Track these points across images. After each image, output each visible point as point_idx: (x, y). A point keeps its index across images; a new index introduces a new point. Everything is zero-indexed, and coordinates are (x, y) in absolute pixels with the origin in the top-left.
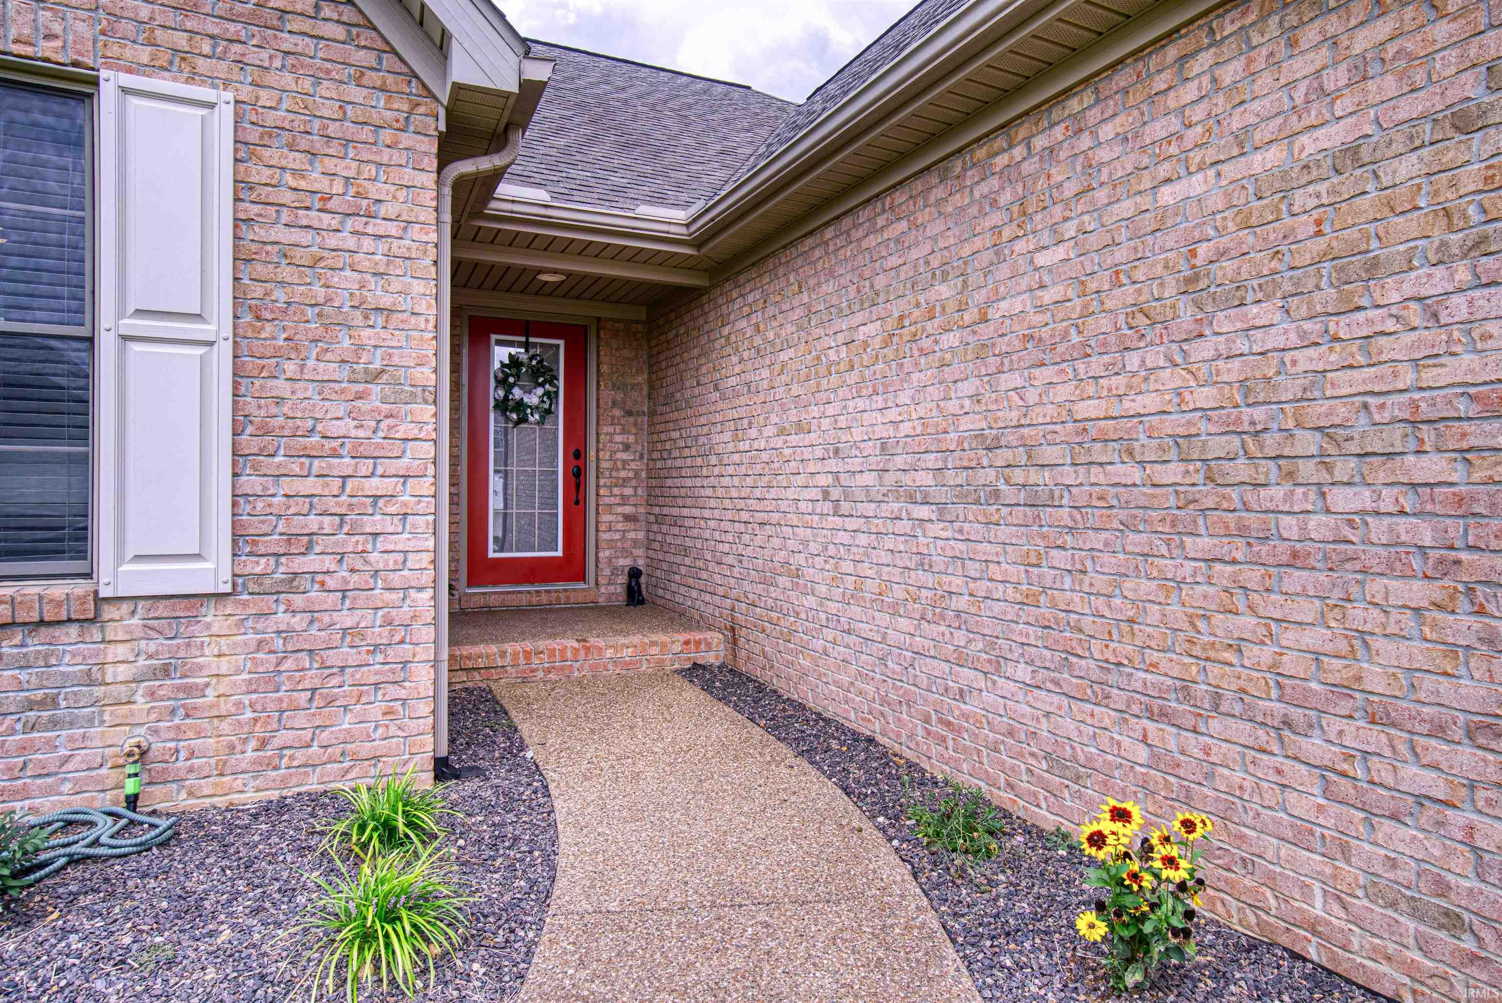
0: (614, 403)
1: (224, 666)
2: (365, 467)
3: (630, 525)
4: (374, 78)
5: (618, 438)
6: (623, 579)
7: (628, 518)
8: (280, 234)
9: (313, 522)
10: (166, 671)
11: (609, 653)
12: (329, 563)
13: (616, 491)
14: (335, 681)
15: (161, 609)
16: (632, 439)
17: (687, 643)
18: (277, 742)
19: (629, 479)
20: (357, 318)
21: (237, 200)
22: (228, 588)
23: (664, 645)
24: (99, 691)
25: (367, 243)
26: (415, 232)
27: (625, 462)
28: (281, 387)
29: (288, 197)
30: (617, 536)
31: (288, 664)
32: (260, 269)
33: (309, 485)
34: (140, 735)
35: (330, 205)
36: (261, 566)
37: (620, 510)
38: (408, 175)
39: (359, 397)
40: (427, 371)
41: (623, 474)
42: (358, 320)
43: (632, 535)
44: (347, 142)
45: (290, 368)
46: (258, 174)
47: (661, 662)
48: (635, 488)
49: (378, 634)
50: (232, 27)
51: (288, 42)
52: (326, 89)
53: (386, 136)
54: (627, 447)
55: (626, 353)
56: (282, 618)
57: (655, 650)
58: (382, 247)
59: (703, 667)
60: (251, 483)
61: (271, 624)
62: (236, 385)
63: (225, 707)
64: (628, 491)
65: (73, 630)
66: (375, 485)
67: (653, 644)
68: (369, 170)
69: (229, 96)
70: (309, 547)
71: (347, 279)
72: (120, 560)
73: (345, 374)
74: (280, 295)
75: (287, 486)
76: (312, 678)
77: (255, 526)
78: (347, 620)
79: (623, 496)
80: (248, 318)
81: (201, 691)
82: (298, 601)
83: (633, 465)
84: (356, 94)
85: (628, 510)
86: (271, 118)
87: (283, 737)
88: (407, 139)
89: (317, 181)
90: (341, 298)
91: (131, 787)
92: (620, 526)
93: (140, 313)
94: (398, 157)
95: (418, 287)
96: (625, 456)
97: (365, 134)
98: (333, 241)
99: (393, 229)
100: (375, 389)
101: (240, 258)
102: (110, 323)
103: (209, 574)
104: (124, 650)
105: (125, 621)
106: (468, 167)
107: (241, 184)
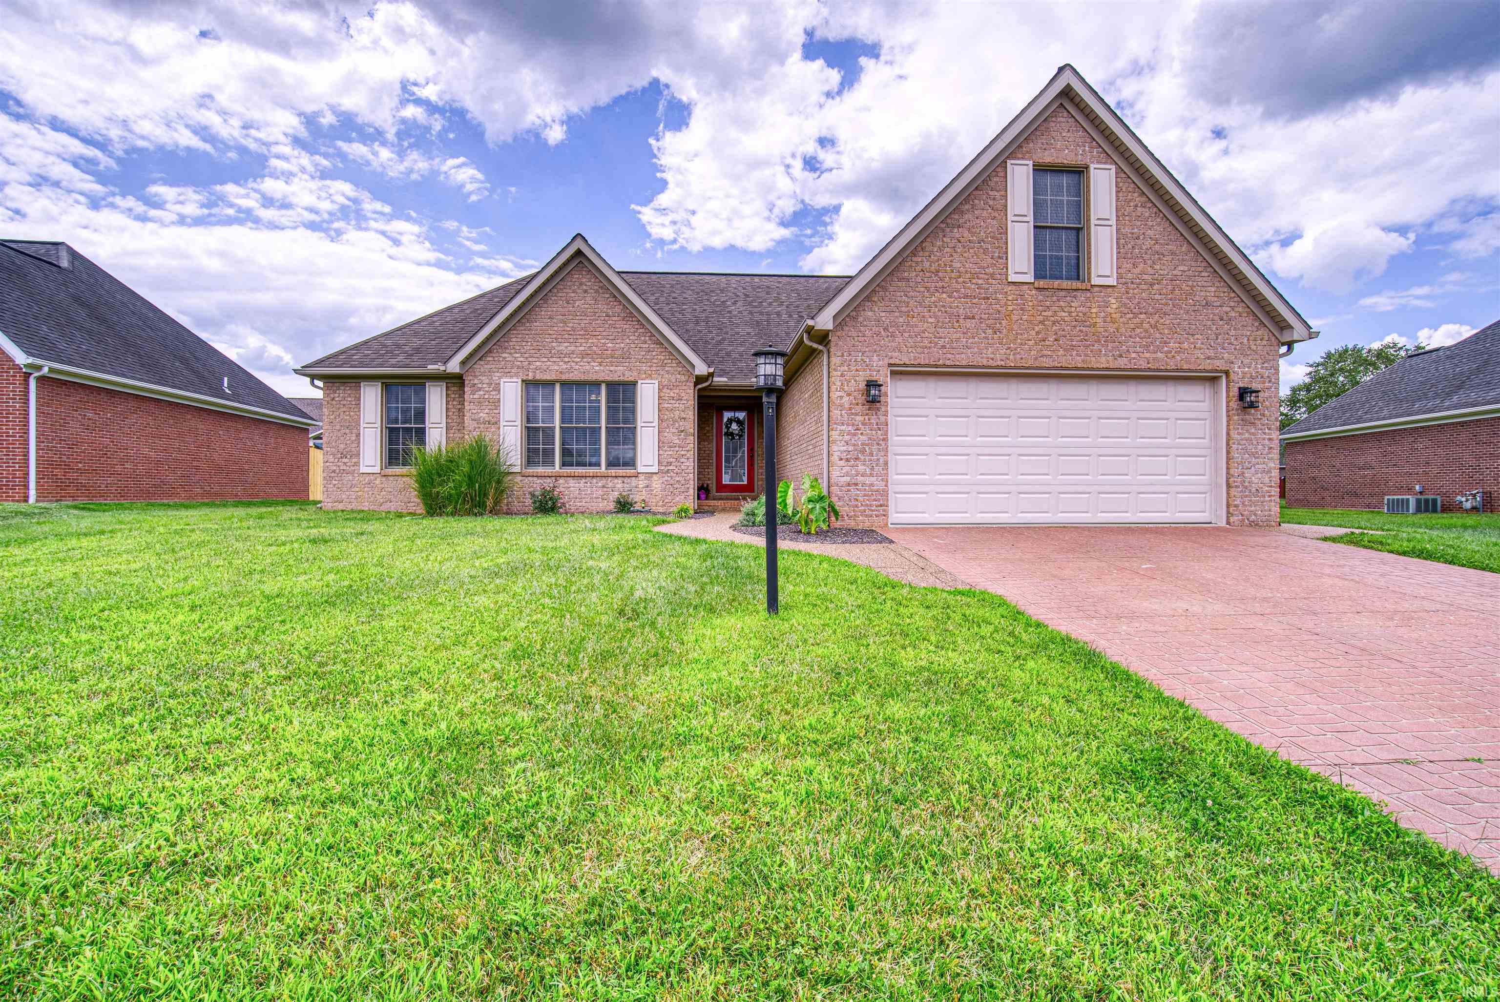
1: (657, 486)
2: (680, 449)
4: (683, 374)
8: (666, 405)
9: (672, 460)
10: (648, 486)
12: (674, 467)
14: (675, 491)
15: (647, 475)
18: (665, 501)
20: (679, 420)
21: (659, 400)
22: (657, 472)
24: (638, 489)
25: (680, 405)
26: (690, 402)
28: (667, 434)
29: (667, 398)
31: (667, 487)
32: (663, 413)
33: (672, 453)
34: (644, 498)
35: (674, 399)
36: (663, 468)
38: (688, 391)
39: (680, 435)
40: (692, 430)
44: (678, 387)
45: (669, 430)
46: (662, 394)
50: (658, 368)
51: (667, 369)
52: (675, 377)
53: (684, 384)
58: (684, 406)
60: (662, 452)
61: (665, 479)
62: (659, 434)
63: (657, 494)
65: (634, 478)
66: (683, 453)
68: (682, 391)
69: (657, 381)
70: (672, 464)
71: (677, 413)
72: (640, 466)
73: (677, 431)
74: (666, 417)
75: (668, 453)
76: (671, 490)
77: (662, 460)
78: (677, 479)
80: (661, 422)
81: (653, 490)
82: (669, 474)
84: (680, 377)
86: (664, 384)
88: (688, 384)
89: (672, 395)
90: (677, 417)
91: (643, 505)
93: (644, 422)
94: (685, 388)
95: (690, 413)
97: (681, 384)
98: (674, 406)
99: (685, 402)
100: (682, 434)
102: (639, 424)
103: (655, 469)
104: (642, 483)
105: (642, 477)
106: (700, 386)
107: (660, 397)
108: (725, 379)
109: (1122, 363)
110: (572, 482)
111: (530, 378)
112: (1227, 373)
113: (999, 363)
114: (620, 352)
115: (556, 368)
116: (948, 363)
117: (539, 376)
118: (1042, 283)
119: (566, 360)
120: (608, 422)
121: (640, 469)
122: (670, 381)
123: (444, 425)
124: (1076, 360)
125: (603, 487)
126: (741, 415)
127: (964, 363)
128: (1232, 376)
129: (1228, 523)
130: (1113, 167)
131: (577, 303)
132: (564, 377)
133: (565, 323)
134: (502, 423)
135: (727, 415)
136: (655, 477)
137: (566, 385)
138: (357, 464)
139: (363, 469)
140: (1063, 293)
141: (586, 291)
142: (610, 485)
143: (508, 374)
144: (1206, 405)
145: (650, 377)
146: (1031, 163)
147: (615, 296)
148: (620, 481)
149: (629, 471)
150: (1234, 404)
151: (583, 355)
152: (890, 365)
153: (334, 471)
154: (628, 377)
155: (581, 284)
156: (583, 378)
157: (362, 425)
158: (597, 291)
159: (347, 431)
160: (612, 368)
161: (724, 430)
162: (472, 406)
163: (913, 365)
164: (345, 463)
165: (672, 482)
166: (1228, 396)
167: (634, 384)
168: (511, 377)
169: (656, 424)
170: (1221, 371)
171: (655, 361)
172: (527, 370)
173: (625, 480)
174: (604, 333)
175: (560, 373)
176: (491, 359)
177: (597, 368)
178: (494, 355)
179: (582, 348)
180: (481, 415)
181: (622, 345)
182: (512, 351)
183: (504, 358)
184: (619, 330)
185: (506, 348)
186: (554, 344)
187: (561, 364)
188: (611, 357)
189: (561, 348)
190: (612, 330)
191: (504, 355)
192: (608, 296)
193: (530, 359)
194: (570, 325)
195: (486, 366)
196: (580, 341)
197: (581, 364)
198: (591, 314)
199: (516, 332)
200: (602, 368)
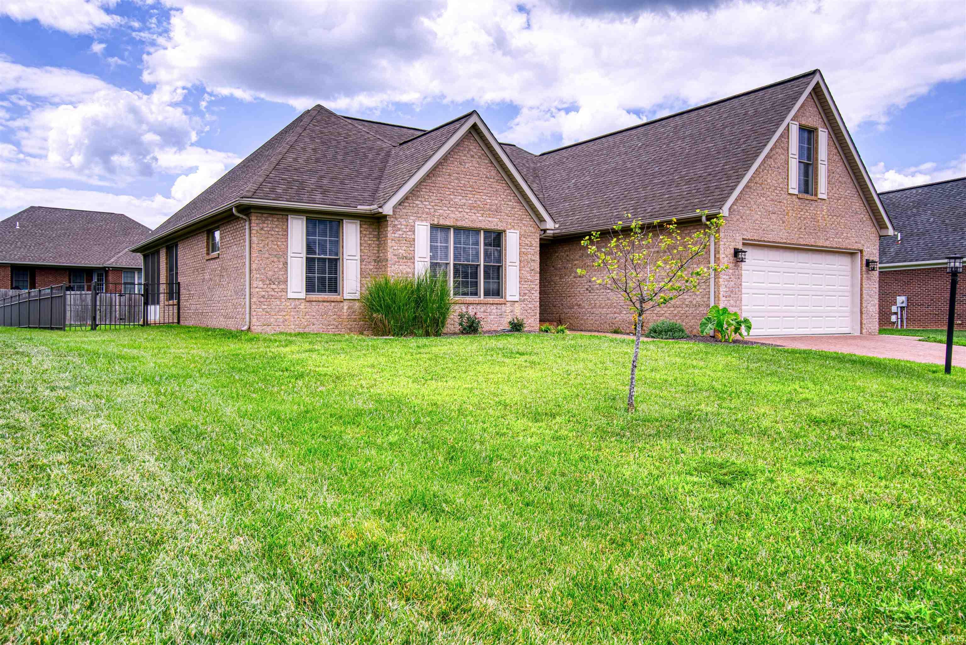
1: (517, 311)
2: (531, 283)
4: (532, 226)
8: (523, 250)
9: (527, 291)
12: (528, 297)
14: (529, 315)
15: (512, 303)
21: (519, 246)
22: (518, 300)
24: (506, 314)
26: (537, 248)
28: (523, 272)
29: (524, 244)
31: (524, 312)
32: (521, 255)
33: (527, 286)
35: (528, 245)
36: (521, 297)
38: (536, 240)
39: (531, 273)
40: (538, 269)
42: (531, 262)
44: (530, 236)
45: (525, 269)
46: (522, 241)
50: (518, 221)
51: (523, 222)
52: (527, 228)
53: (534, 234)
56: (523, 305)
58: (533, 251)
60: (521, 286)
62: (519, 272)
65: (504, 305)
66: (533, 286)
68: (532, 240)
69: (518, 231)
70: (526, 295)
71: (529, 256)
72: (506, 296)
73: (530, 270)
74: (523, 259)
75: (524, 286)
76: (526, 314)
77: (521, 292)
81: (515, 315)
82: (525, 303)
84: (530, 228)
86: (522, 233)
88: (536, 235)
89: (527, 242)
90: (529, 259)
93: (511, 262)
94: (535, 237)
95: (537, 256)
97: (531, 234)
98: (528, 251)
99: (534, 248)
100: (533, 272)
101: (519, 254)
102: (506, 263)
103: (517, 298)
104: (508, 308)
105: (508, 304)
107: (520, 244)
109: (827, 244)
111: (436, 223)
112: (861, 251)
113: (785, 241)
114: (495, 207)
115: (453, 216)
116: (766, 239)
117: (442, 222)
118: (800, 196)
119: (460, 210)
120: (485, 261)
121: (507, 298)
122: (525, 231)
123: (358, 257)
124: (811, 241)
127: (771, 240)
128: (864, 253)
129: (861, 333)
130: (826, 131)
131: (467, 165)
132: (459, 224)
133: (458, 179)
134: (416, 259)
136: (516, 304)
137: (458, 230)
138: (285, 291)
139: (291, 295)
140: (807, 202)
141: (472, 156)
142: (489, 310)
143: (421, 218)
144: (849, 268)
145: (514, 227)
146: (797, 123)
147: (492, 163)
148: (494, 307)
149: (500, 300)
150: (864, 268)
151: (472, 207)
152: (743, 239)
153: (263, 297)
154: (500, 227)
155: (470, 150)
157: (290, 254)
158: (480, 157)
159: (276, 259)
160: (490, 219)
162: (393, 243)
163: (752, 240)
164: (273, 289)
165: (527, 308)
166: (861, 264)
167: (504, 232)
168: (422, 221)
169: (518, 264)
170: (858, 250)
171: (517, 216)
172: (434, 216)
173: (499, 306)
174: (485, 191)
175: (457, 220)
176: (407, 204)
177: (480, 218)
178: (410, 201)
179: (470, 202)
180: (400, 251)
181: (496, 202)
182: (423, 200)
183: (417, 205)
184: (495, 190)
185: (418, 197)
186: (452, 197)
187: (456, 213)
188: (489, 210)
189: (456, 200)
190: (490, 189)
191: (417, 202)
192: (487, 162)
193: (436, 207)
194: (463, 182)
195: (404, 211)
196: (469, 195)
197: (470, 214)
198: (476, 175)
199: (425, 184)
200: (483, 218)
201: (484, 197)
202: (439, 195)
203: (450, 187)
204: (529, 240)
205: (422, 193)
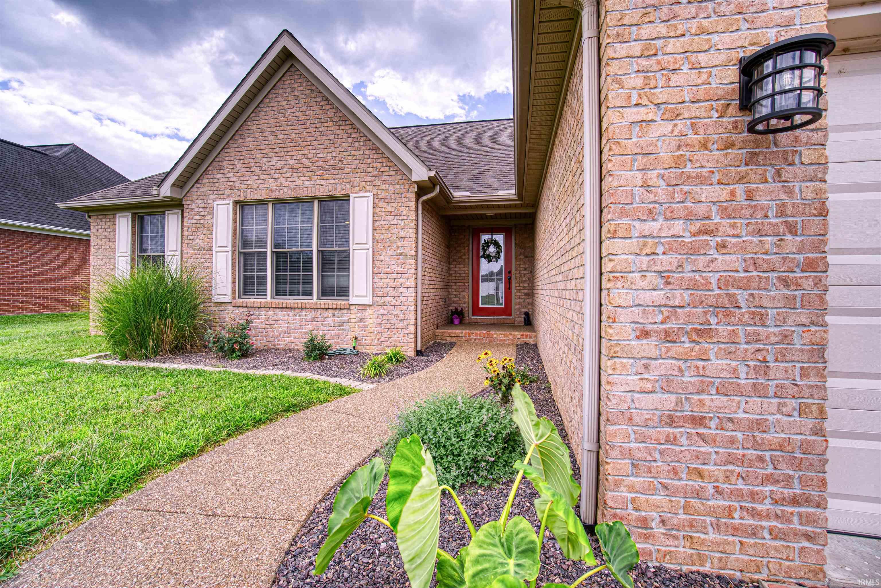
0: (521, 254)
1: (371, 321)
2: (399, 276)
3: (527, 297)
4: (401, 182)
5: (522, 266)
6: (523, 316)
7: (526, 294)
8: (382, 223)
9: (388, 289)
10: (361, 321)
11: (495, 336)
12: (391, 299)
13: (521, 285)
14: (393, 327)
15: (360, 307)
16: (527, 266)
17: (522, 335)
18: (381, 340)
19: (526, 280)
20: (397, 240)
21: (374, 216)
22: (371, 304)
23: (514, 335)
24: (350, 324)
25: (400, 222)
26: (410, 217)
27: (524, 274)
28: (382, 258)
29: (383, 214)
30: (522, 301)
31: (383, 322)
32: (378, 231)
33: (388, 280)
34: (356, 334)
35: (392, 214)
36: (378, 299)
37: (523, 291)
38: (409, 204)
39: (398, 259)
40: (413, 251)
41: (524, 279)
42: (398, 241)
43: (528, 300)
44: (395, 199)
45: (384, 253)
46: (378, 209)
47: (513, 341)
48: (529, 284)
49: (402, 317)
50: (373, 178)
51: (384, 178)
52: (391, 187)
53: (404, 195)
54: (525, 269)
55: (525, 235)
56: (382, 311)
57: (511, 337)
58: (403, 222)
59: (528, 344)
60: (376, 280)
61: (380, 312)
62: (373, 258)
63: (372, 330)
64: (526, 285)
65: (346, 311)
66: (401, 280)
67: (511, 334)
68: (400, 204)
69: (372, 194)
70: (388, 295)
71: (395, 231)
72: (353, 297)
73: (395, 254)
74: (382, 237)
75: (383, 281)
76: (388, 326)
77: (377, 290)
78: (395, 313)
79: (524, 287)
80: (376, 243)
81: (366, 326)
82: (385, 307)
83: (528, 276)
84: (397, 186)
85: (526, 291)
86: (380, 196)
87: (382, 339)
88: (408, 195)
89: (389, 209)
90: (395, 236)
91: (354, 344)
92: (523, 297)
93: (356, 244)
94: (406, 200)
95: (411, 231)
96: (525, 272)
97: (399, 196)
98: (392, 223)
99: (405, 217)
100: (401, 257)
101: (374, 229)
102: (352, 246)
103: (368, 300)
104: (354, 316)
105: (354, 310)
106: (425, 198)
107: (374, 213)
108: (468, 194)
110: (281, 314)
111: (242, 199)
114: (331, 163)
115: (267, 185)
117: (252, 196)
119: (276, 176)
120: (319, 246)
121: (353, 300)
122: (387, 193)
123: (179, 252)
125: (313, 320)
126: (500, 238)
131: (289, 112)
132: (274, 196)
133: (275, 134)
134: (215, 249)
135: (485, 238)
136: (369, 310)
137: (278, 203)
141: (297, 97)
142: (320, 318)
143: (222, 196)
145: (364, 189)
147: (327, 99)
148: (330, 313)
149: (341, 302)
151: (293, 170)
154: (340, 191)
155: (293, 90)
156: (293, 195)
157: (117, 254)
158: (308, 96)
160: (323, 182)
161: (481, 253)
162: (190, 232)
165: (389, 316)
167: (346, 199)
168: (224, 199)
169: (370, 245)
171: (370, 170)
172: (239, 190)
173: (336, 313)
174: (315, 143)
175: (271, 191)
176: (206, 181)
177: (307, 183)
178: (209, 177)
179: (292, 162)
180: (198, 241)
181: (334, 154)
182: (226, 171)
183: (218, 179)
184: (332, 137)
185: (220, 169)
186: (265, 160)
187: (271, 181)
188: (323, 168)
189: (271, 163)
190: (324, 138)
191: (218, 176)
192: (320, 99)
193: (242, 178)
194: (281, 137)
195: (202, 189)
196: (290, 153)
197: (291, 179)
198: (303, 122)
199: (229, 150)
200: (312, 182)
201: (314, 152)
202: (247, 161)
203: (262, 147)
204: (395, 205)
205: (225, 163)
